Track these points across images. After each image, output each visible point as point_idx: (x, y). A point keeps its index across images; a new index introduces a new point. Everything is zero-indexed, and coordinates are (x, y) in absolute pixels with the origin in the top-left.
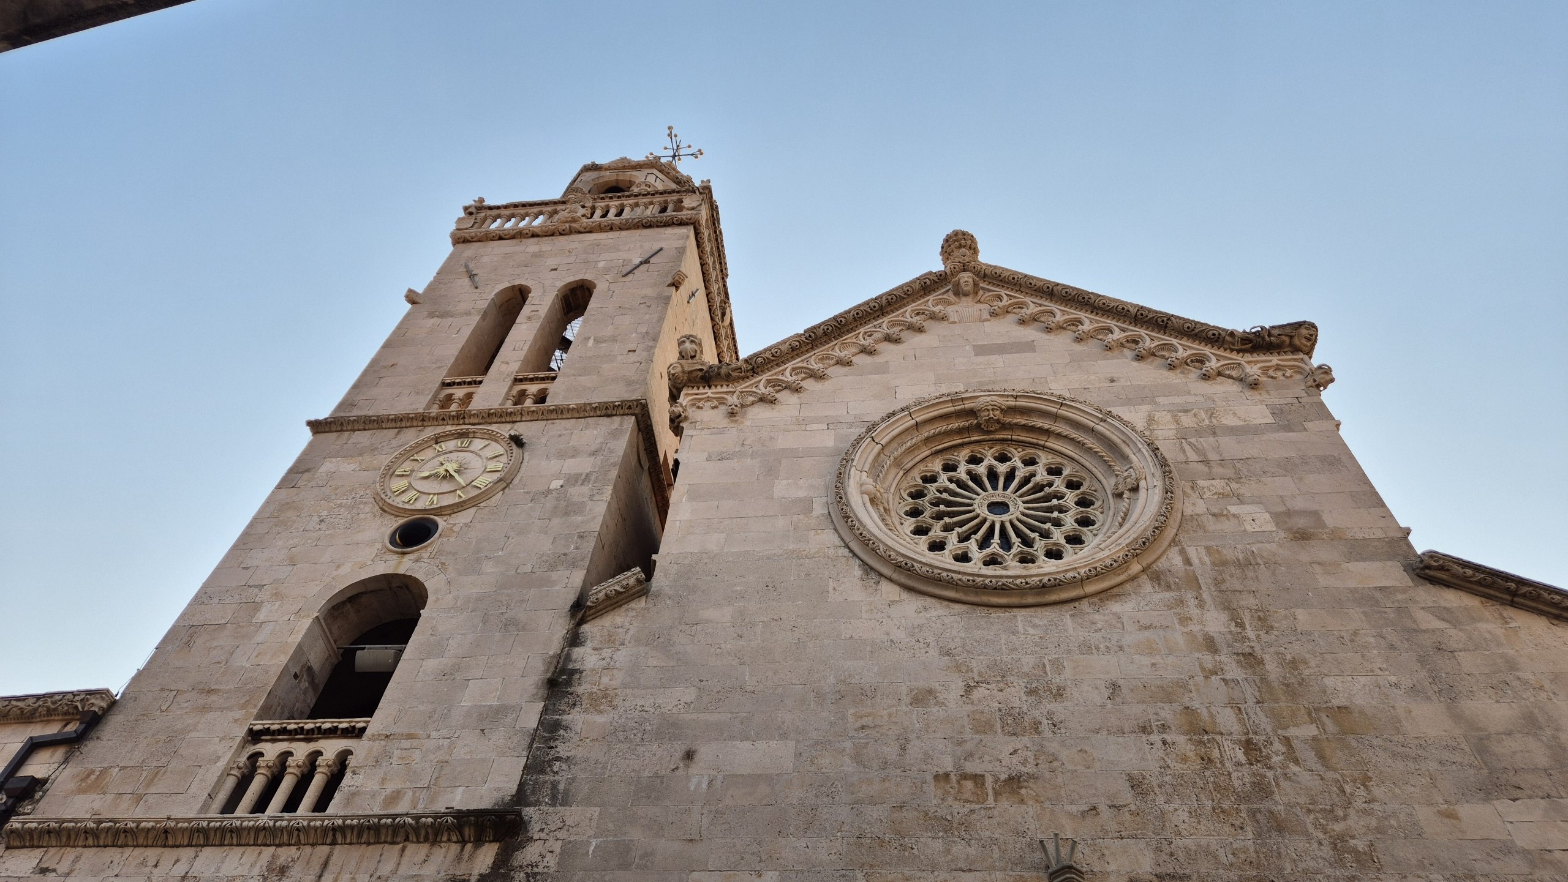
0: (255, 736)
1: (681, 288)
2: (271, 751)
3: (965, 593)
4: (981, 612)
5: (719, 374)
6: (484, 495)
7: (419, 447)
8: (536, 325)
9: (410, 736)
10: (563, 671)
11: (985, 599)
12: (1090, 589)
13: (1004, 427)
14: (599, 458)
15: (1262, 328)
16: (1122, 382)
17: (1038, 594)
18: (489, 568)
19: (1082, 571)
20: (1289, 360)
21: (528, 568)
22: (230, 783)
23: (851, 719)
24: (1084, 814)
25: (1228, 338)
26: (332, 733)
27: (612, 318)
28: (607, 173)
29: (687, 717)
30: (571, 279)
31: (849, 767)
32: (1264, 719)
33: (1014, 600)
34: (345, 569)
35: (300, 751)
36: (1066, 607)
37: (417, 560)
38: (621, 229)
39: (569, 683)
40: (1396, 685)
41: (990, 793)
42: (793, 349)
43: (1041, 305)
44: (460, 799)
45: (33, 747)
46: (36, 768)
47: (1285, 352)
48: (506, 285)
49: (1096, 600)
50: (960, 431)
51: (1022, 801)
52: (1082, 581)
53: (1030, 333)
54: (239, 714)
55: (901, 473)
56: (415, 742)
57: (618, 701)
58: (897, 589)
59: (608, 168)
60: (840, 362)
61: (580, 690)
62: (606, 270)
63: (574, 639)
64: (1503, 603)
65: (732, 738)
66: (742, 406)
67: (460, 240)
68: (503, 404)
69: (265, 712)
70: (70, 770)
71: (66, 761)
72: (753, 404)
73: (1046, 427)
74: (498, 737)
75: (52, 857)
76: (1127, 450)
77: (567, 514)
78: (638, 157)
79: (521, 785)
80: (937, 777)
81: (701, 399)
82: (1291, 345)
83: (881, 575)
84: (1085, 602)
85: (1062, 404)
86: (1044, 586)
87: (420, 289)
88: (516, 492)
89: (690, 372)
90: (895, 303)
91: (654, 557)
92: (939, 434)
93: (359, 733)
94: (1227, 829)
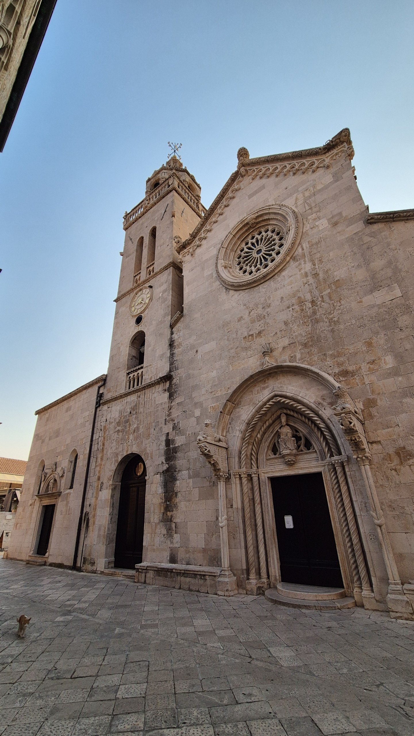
0: (128, 374)
1: (175, 216)
2: (131, 375)
3: (247, 286)
4: (252, 290)
5: (186, 244)
6: (148, 304)
7: (134, 298)
8: (147, 248)
9: (150, 365)
10: (172, 342)
11: (252, 286)
12: (276, 271)
13: (257, 223)
14: (167, 283)
15: (329, 140)
16: (290, 187)
17: (264, 279)
18: (154, 322)
19: (273, 268)
20: (340, 148)
21: (160, 320)
22: (128, 384)
23: (226, 331)
24: (274, 335)
25: (320, 151)
26: (139, 369)
27: (162, 236)
28: (152, 180)
29: (195, 343)
30: (151, 228)
31: (226, 342)
32: (317, 292)
33: (259, 283)
34: (131, 334)
35: (136, 374)
36: (271, 279)
37: (141, 326)
38: (158, 202)
39: (173, 344)
40: (353, 267)
41: (255, 337)
42: (202, 225)
43: (266, 167)
44: (161, 375)
45: (99, 388)
46: (101, 392)
47: (339, 145)
48: (139, 238)
49: (279, 273)
50: (246, 231)
51: (261, 337)
52: (273, 271)
53: (264, 181)
54: (124, 371)
55: (234, 253)
56: (151, 366)
57: (183, 344)
58: (233, 291)
59: (152, 178)
60: (215, 222)
61: (175, 344)
62: (157, 220)
63: (172, 333)
64: (391, 222)
65: (204, 344)
66: (194, 251)
67: (126, 229)
68: (146, 276)
69: (128, 369)
70: (106, 389)
71: (104, 388)
72: (196, 249)
73: (268, 218)
74: (164, 360)
75: (109, 405)
76: (287, 217)
77: (164, 302)
78: (158, 168)
79: (170, 368)
80: (244, 338)
81: (184, 254)
82: (340, 141)
83: (229, 289)
84: (276, 275)
85: (269, 208)
86: (264, 276)
87: (122, 251)
88: (154, 300)
89: (179, 247)
90: (226, 191)
91: (183, 306)
92: (241, 235)
93: (142, 368)
94: (306, 327)
